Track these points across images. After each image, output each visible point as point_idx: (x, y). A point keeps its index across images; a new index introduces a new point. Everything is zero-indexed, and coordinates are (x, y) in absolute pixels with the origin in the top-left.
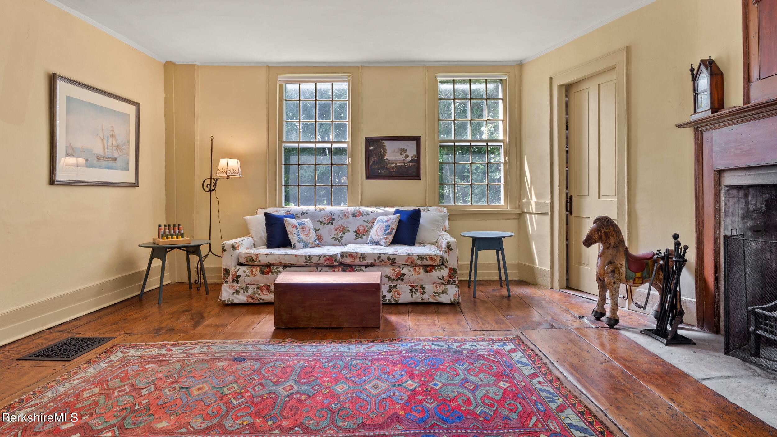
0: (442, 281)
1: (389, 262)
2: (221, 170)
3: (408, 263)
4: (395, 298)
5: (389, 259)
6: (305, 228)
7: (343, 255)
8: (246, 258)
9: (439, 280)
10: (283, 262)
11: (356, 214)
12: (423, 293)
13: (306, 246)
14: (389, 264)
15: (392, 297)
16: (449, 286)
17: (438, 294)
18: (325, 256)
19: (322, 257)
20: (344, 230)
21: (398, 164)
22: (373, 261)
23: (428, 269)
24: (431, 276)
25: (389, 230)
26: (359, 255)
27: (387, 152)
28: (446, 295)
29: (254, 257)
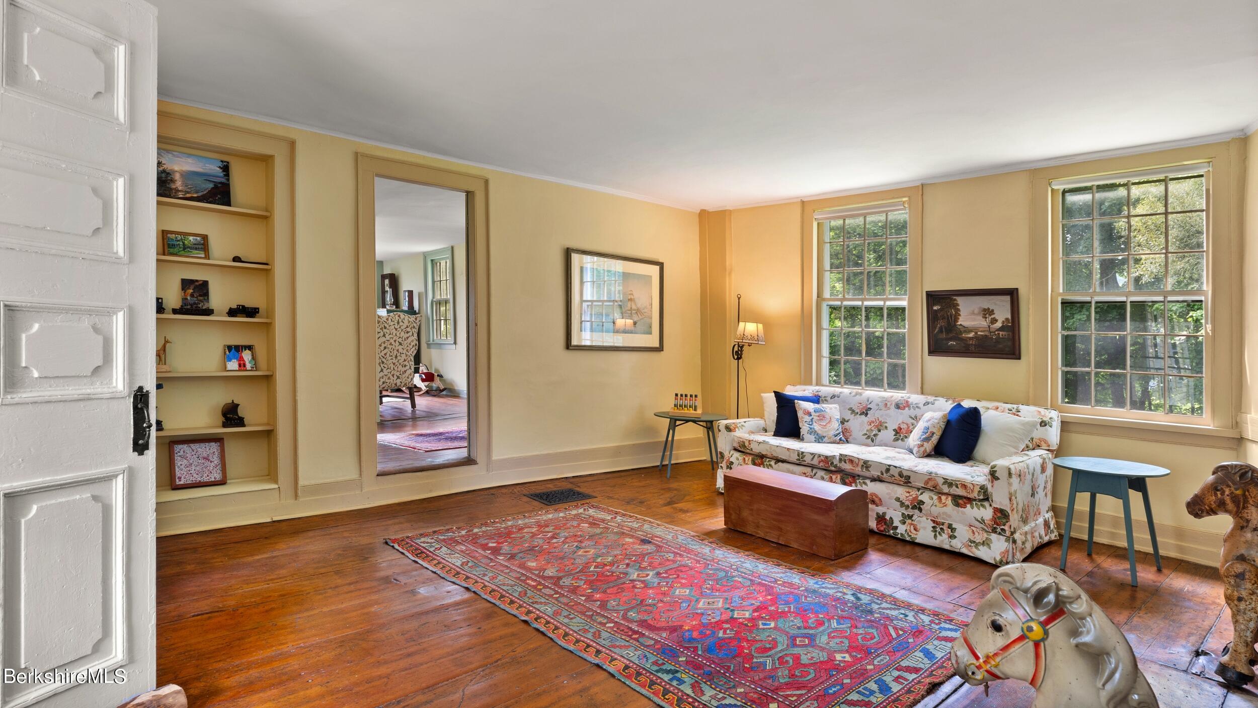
0: (982, 526)
1: (901, 479)
2: (749, 337)
3: (929, 486)
4: (910, 534)
5: (901, 475)
6: (824, 417)
7: (843, 458)
8: (739, 443)
9: (977, 523)
10: (775, 455)
11: (901, 406)
12: (952, 537)
13: (820, 439)
14: (902, 483)
15: (906, 531)
16: (994, 536)
17: (977, 545)
18: (819, 456)
19: (816, 457)
20: (880, 427)
21: (979, 333)
22: (879, 474)
23: (960, 501)
24: (964, 513)
25: (927, 434)
26: (861, 463)
27: (961, 313)
28: (988, 549)
29: (747, 444)
